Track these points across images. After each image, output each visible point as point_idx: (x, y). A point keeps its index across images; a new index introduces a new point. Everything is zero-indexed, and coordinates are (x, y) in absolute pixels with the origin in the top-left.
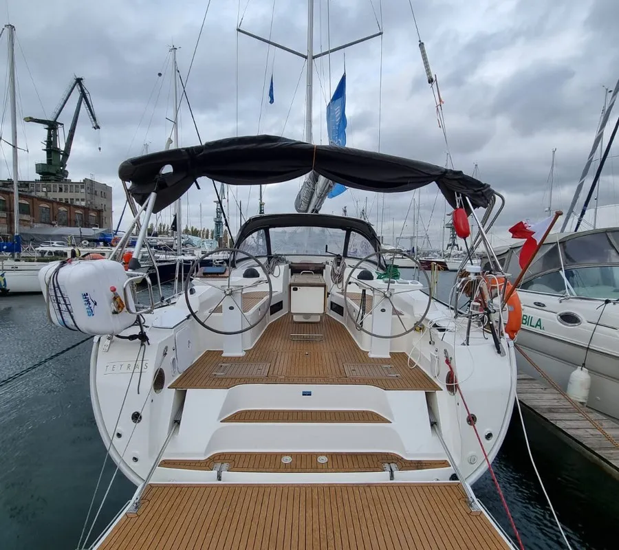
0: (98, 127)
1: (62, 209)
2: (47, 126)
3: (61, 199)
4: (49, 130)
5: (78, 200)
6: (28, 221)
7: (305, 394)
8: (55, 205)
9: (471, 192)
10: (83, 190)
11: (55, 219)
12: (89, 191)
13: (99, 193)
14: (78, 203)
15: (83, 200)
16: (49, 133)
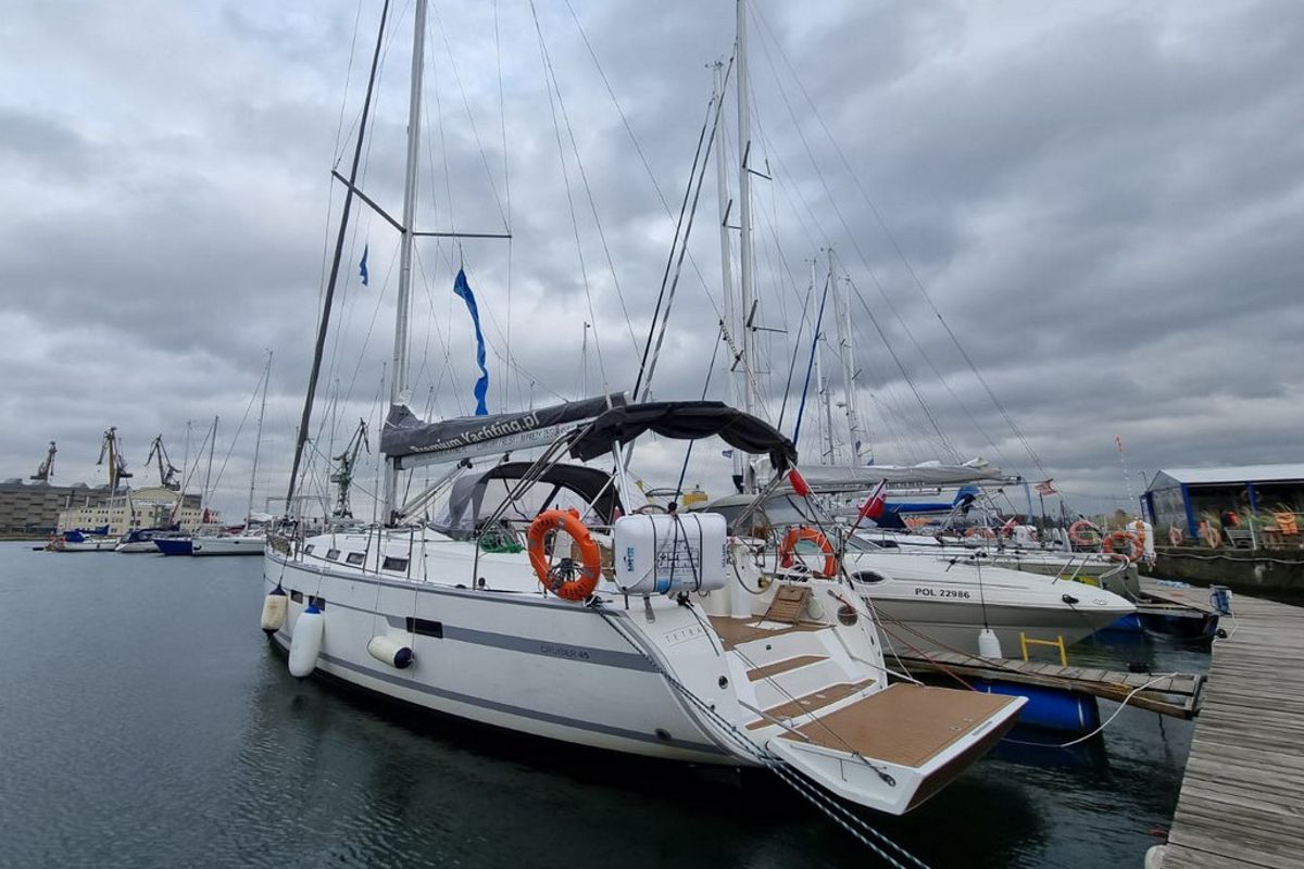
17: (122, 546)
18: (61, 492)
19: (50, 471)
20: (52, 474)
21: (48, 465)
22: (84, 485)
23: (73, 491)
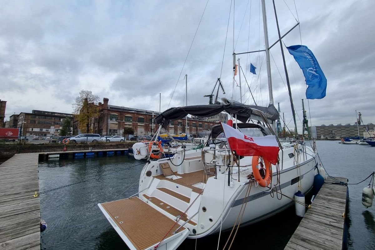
0: (225, 93)
1: (211, 124)
2: (210, 97)
3: (212, 121)
4: (210, 98)
5: (217, 121)
6: (202, 130)
7: (177, 187)
8: (209, 123)
9: (237, 112)
10: (218, 117)
11: (209, 128)
12: (220, 117)
13: (223, 117)
14: (217, 122)
15: (218, 120)
16: (210, 99)
17: (361, 143)
18: (364, 126)
19: (361, 121)
20: (362, 121)
21: (360, 119)
22: (371, 124)
23: (368, 126)
